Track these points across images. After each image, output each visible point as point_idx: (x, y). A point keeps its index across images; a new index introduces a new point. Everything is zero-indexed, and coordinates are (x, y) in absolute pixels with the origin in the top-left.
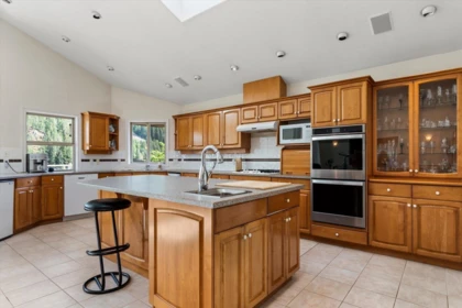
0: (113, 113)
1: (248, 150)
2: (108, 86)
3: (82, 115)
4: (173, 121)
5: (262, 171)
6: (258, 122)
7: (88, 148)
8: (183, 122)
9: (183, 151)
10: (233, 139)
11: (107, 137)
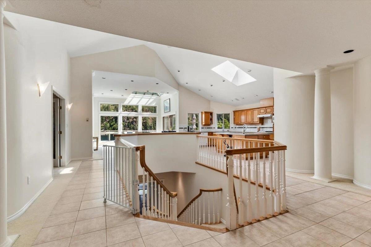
0: (211, 111)
1: (263, 124)
2: (208, 100)
3: (202, 112)
4: (233, 113)
5: (266, 132)
6: (265, 114)
7: (204, 124)
8: (237, 113)
9: (237, 124)
10: (256, 120)
11: (210, 120)
